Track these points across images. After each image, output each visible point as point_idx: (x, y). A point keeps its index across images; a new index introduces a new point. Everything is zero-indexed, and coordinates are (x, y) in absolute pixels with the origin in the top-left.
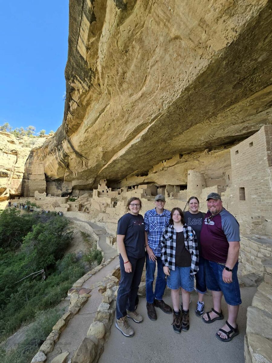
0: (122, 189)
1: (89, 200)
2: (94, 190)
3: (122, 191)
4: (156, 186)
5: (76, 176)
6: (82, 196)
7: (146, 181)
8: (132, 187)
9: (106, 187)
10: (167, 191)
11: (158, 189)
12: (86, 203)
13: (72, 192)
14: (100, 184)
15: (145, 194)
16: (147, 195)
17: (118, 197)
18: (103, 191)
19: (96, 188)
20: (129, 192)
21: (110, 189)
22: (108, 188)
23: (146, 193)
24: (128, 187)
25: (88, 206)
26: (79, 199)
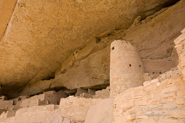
16: (49, 103)
21: (3, 97)
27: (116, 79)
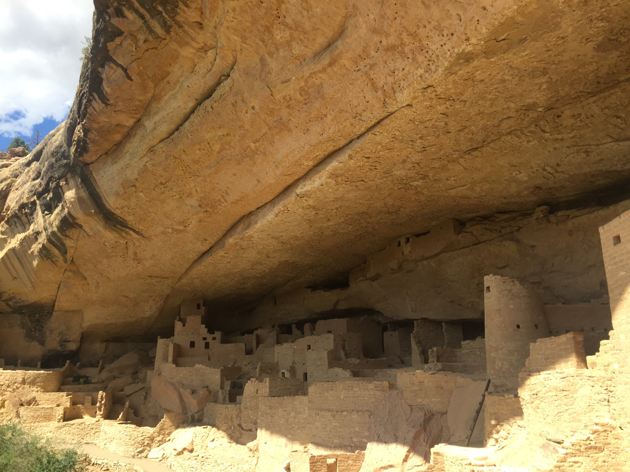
0: (258, 336)
1: (141, 376)
2: (161, 342)
3: (259, 341)
4: (379, 323)
5: (97, 292)
6: (117, 364)
7: (342, 306)
8: (294, 326)
9: (203, 330)
10: (419, 343)
11: (387, 335)
12: (128, 390)
13: (79, 349)
14: (180, 320)
15: (342, 353)
16: (347, 355)
17: (244, 362)
18: (192, 344)
19: (169, 333)
20: (285, 345)
21: (218, 335)
22: (211, 331)
23: (344, 348)
24: (280, 326)
25: (137, 400)
26: (104, 375)
27: (494, 349)
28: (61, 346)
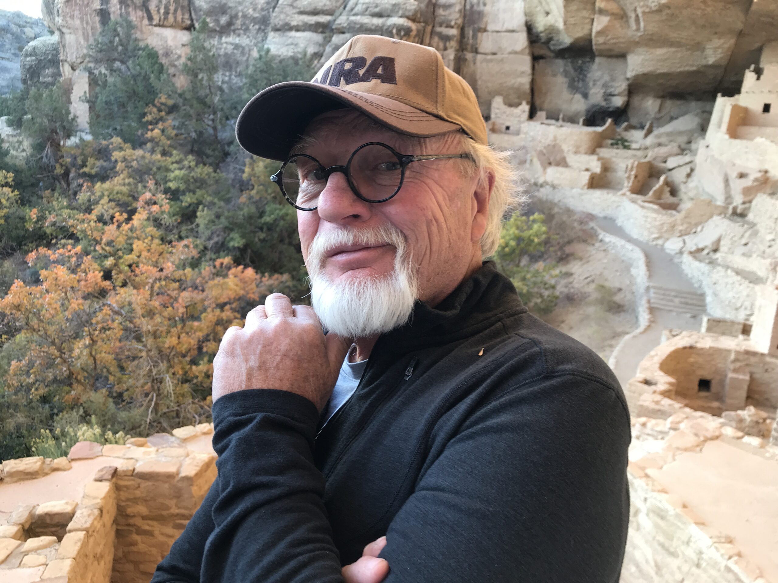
2: (720, 101)
5: (638, 29)
6: (668, 128)
12: (671, 163)
13: (627, 105)
14: (756, 70)
18: (767, 108)
19: (734, 89)
25: (678, 176)
26: (650, 140)
28: (606, 100)
